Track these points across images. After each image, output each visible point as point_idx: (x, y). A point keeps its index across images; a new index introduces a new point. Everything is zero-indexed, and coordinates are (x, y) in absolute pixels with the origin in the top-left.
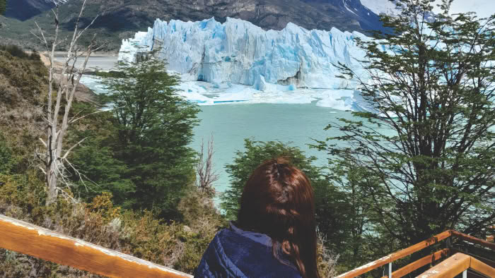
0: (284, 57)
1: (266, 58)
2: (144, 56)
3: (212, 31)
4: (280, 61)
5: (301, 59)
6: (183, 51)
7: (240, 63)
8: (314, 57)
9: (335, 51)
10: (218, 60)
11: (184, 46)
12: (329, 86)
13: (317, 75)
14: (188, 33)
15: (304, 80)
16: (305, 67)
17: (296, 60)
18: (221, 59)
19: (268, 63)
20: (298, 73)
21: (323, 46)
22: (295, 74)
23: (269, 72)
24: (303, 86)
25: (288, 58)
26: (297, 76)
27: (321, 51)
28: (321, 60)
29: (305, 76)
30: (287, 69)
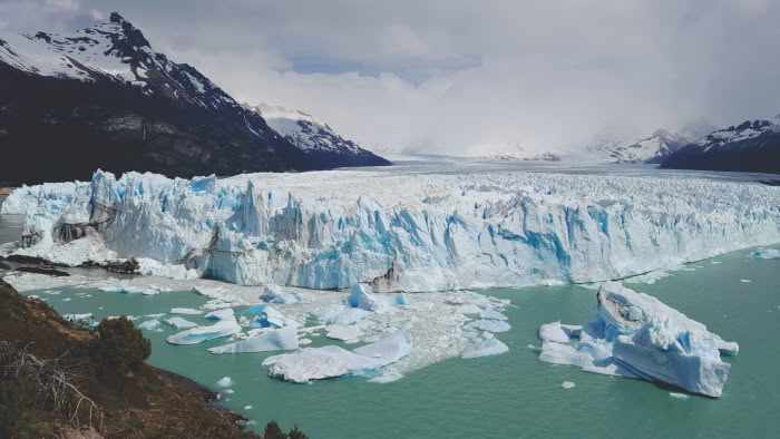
0: (370, 247)
1: (339, 249)
2: (79, 230)
3: (216, 197)
4: (364, 255)
5: (394, 251)
6: (163, 226)
7: (289, 253)
8: (412, 249)
9: (433, 238)
10: (247, 248)
11: (165, 219)
12: (433, 289)
13: (417, 273)
14: (171, 197)
15: (398, 280)
16: (400, 262)
17: (387, 252)
18: (252, 247)
19: (344, 257)
20: (391, 270)
21: (418, 231)
22: (385, 272)
23: (347, 270)
24: (397, 289)
25: (376, 251)
26: (387, 276)
27: (415, 238)
28: (419, 251)
29: (400, 275)
30: (375, 266)
